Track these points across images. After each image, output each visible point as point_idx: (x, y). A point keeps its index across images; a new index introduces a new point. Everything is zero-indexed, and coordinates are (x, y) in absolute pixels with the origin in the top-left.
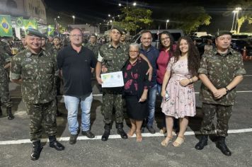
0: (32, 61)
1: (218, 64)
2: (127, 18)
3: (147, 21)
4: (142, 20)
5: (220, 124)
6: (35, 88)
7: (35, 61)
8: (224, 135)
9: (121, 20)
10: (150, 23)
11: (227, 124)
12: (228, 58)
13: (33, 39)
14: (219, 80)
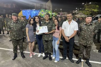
1: (86, 28)
5: (87, 54)
7: (14, 25)
8: (88, 58)
12: (90, 26)
14: (86, 35)
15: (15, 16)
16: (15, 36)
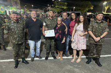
0: (14, 25)
1: (97, 26)
2: (56, 6)
3: (65, 8)
4: (63, 7)
6: (15, 37)
7: (15, 25)
8: (99, 58)
9: (54, 7)
10: (67, 8)
11: (100, 53)
12: (101, 24)
13: (15, 15)
14: (97, 34)
15: (16, 15)
16: (17, 39)
